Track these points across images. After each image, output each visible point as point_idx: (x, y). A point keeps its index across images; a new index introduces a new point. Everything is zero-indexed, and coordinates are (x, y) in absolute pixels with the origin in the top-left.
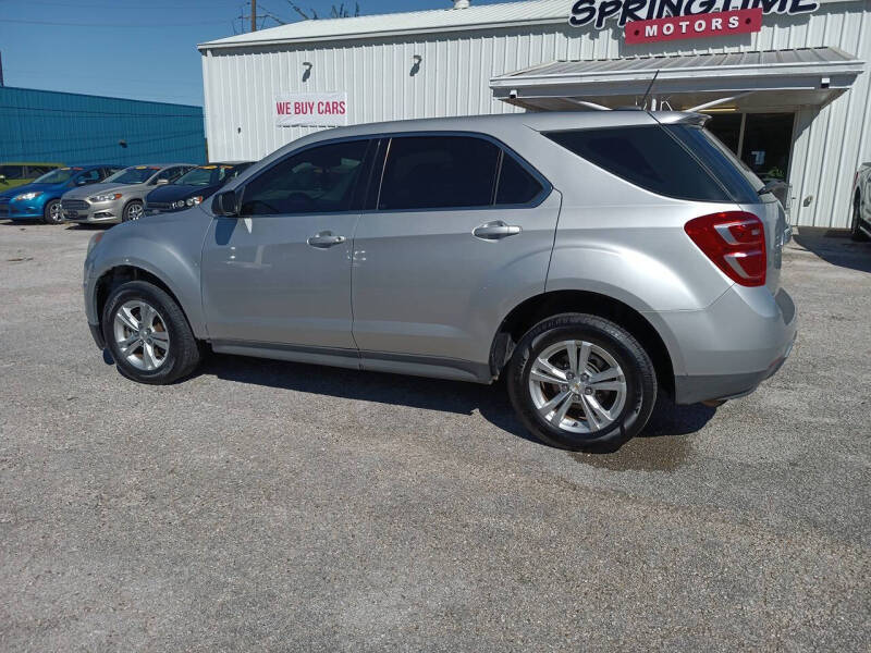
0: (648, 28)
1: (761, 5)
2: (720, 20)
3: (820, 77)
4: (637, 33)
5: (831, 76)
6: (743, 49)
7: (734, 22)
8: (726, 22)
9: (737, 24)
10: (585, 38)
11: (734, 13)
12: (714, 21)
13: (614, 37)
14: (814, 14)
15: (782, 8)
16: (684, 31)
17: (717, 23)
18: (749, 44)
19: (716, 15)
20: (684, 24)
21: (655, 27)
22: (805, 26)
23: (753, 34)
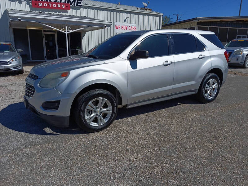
0: (39, 3)
1: (69, 3)
2: (60, 5)
3: (104, 24)
4: (36, 4)
5: (107, 25)
6: (66, 14)
7: (63, 6)
8: (61, 6)
9: (64, 7)
10: (17, 2)
11: (63, 4)
12: (58, 5)
13: (28, 4)
14: (81, 8)
15: (74, 5)
16: (50, 6)
17: (59, 6)
18: (67, 13)
19: (58, 3)
20: (50, 4)
21: (41, 4)
22: (80, 10)
23: (68, 10)
